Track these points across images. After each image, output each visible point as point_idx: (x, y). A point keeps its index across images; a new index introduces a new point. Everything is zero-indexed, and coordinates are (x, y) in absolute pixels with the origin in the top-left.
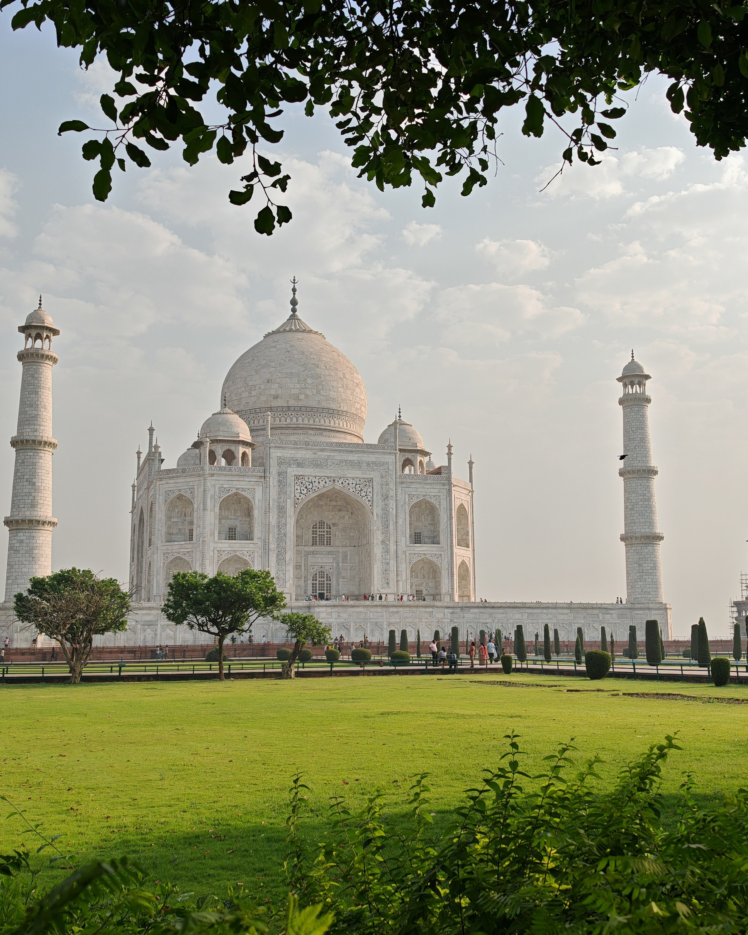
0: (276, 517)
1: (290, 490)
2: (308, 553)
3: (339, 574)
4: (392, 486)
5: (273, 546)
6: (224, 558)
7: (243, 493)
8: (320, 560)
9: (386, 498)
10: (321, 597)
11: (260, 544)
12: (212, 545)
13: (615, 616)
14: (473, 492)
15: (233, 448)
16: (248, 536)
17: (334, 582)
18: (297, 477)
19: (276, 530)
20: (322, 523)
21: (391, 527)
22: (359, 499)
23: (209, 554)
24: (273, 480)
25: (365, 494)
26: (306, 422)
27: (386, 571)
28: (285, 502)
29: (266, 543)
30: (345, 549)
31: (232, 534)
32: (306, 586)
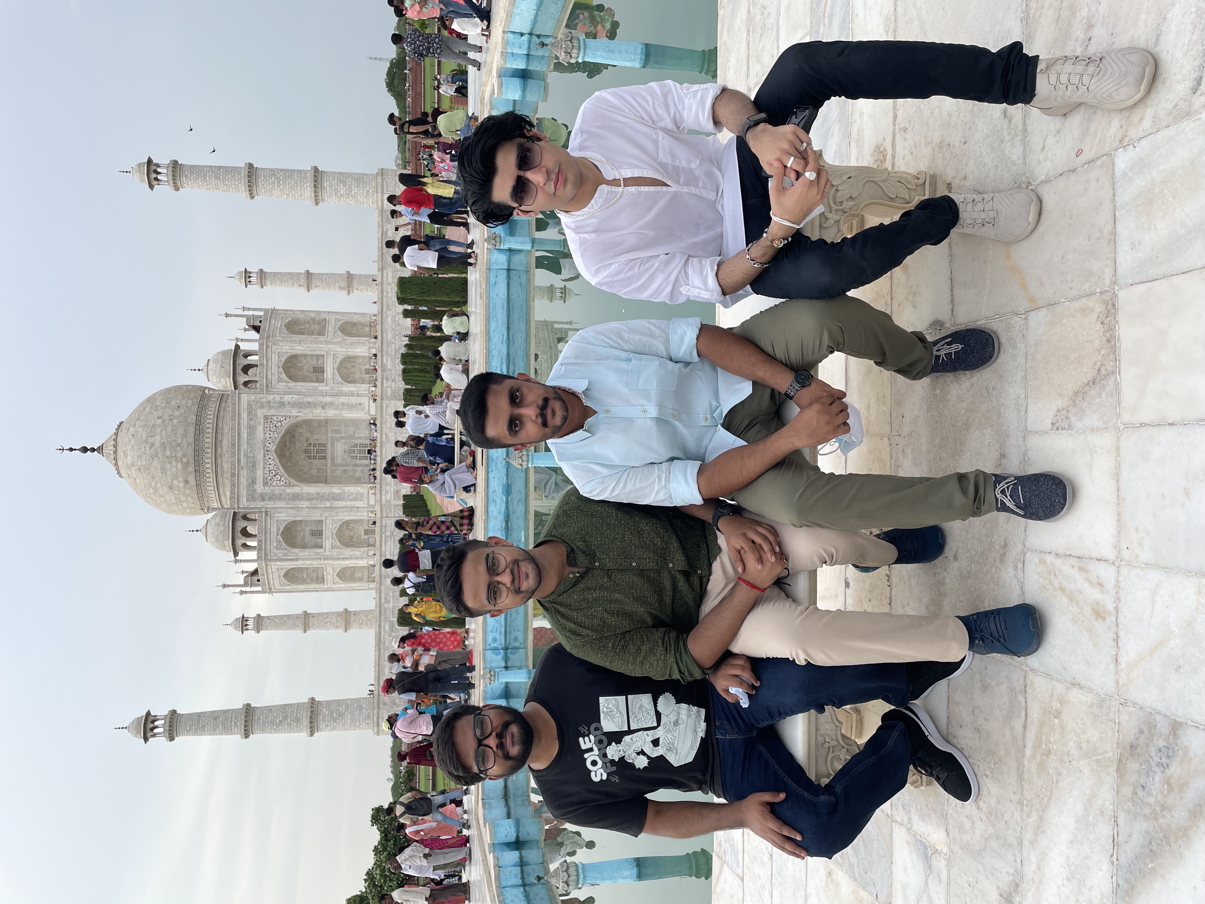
3: (352, 437)
4: (271, 397)
5: (328, 504)
6: (338, 543)
7: (281, 530)
8: (339, 454)
9: (282, 404)
11: (326, 514)
15: (239, 529)
16: (320, 522)
18: (265, 484)
19: (314, 502)
21: (310, 399)
24: (270, 505)
27: (350, 407)
28: (288, 494)
29: (326, 509)
30: (329, 431)
31: (318, 533)
32: (361, 465)
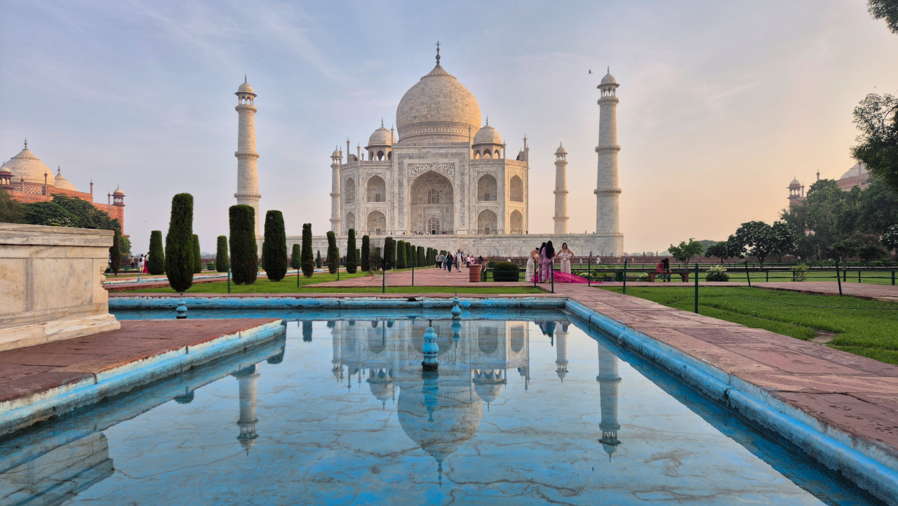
0: (397, 188)
1: (405, 172)
2: (425, 208)
3: (444, 220)
4: (467, 167)
5: (396, 205)
6: (370, 212)
7: (380, 176)
8: (432, 212)
9: (463, 174)
10: (434, 233)
11: (389, 204)
12: (363, 205)
13: (582, 241)
14: (527, 167)
15: (382, 150)
16: (384, 200)
17: (441, 224)
18: (410, 165)
19: (398, 196)
20: (434, 191)
21: (466, 192)
22: (446, 176)
23: (362, 210)
24: (396, 167)
25: (449, 173)
26: (432, 131)
27: (462, 218)
28: (403, 180)
29: (393, 204)
30: (447, 205)
31: (378, 198)
32: (425, 226)
